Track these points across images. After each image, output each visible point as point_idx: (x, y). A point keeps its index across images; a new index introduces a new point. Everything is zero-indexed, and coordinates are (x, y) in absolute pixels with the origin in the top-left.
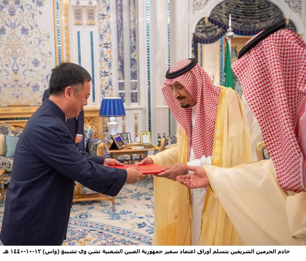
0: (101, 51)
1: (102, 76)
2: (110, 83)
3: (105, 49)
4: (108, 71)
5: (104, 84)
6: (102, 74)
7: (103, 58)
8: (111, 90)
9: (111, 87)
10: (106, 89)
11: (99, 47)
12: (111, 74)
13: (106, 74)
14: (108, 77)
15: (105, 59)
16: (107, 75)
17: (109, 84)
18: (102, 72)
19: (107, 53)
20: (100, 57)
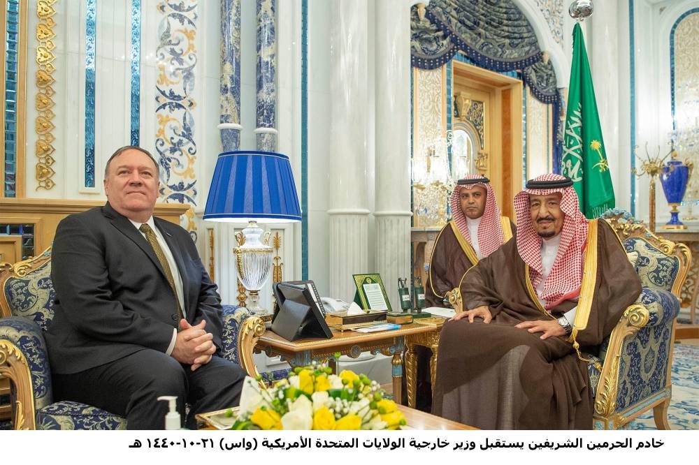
0: (161, 26)
1: (164, 106)
2: (188, 133)
3: (175, 23)
4: (182, 95)
5: (169, 133)
6: (163, 100)
7: (168, 48)
8: (191, 156)
9: (191, 145)
10: (173, 150)
11: (159, 12)
12: (192, 104)
13: (174, 101)
14: (182, 110)
15: (173, 52)
16: (179, 106)
17: (184, 135)
18: (163, 93)
19: (181, 35)
20: (159, 44)
